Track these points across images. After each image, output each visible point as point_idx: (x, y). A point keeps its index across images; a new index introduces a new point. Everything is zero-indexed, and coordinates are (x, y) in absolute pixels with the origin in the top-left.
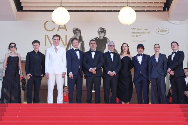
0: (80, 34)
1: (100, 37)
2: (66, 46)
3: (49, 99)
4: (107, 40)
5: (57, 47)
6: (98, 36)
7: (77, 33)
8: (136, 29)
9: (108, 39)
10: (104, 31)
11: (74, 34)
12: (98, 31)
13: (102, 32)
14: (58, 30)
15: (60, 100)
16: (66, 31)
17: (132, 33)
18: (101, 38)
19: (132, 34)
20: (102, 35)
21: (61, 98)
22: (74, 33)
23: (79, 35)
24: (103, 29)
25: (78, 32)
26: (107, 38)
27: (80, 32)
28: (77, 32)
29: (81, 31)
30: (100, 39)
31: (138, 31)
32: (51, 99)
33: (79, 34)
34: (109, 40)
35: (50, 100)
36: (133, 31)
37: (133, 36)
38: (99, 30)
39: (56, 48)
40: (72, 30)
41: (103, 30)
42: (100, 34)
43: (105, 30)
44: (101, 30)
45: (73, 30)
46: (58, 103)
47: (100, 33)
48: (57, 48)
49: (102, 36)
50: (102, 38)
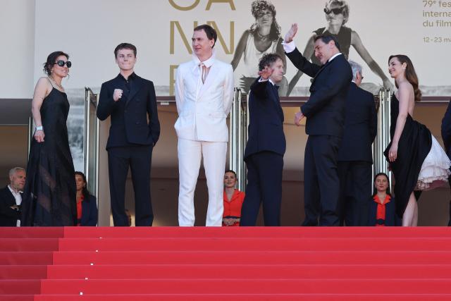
0: (274, 19)
1: (331, 26)
2: (232, 53)
3: (184, 213)
4: (352, 35)
5: (207, 63)
6: (324, 24)
7: (264, 14)
8: (437, 3)
9: (354, 32)
10: (342, 9)
11: (254, 19)
12: (325, 10)
13: (337, 12)
14: (208, 8)
15: (215, 217)
16: (233, 8)
17: (425, 14)
18: (333, 31)
19: (425, 19)
20: (338, 20)
21: (218, 210)
22: (256, 17)
23: (270, 22)
24: (341, 3)
25: (267, 13)
26: (353, 30)
27: (274, 14)
28: (265, 12)
29: (276, 9)
30: (331, 32)
31: (443, 9)
32: (190, 214)
33: (271, 19)
34: (358, 36)
35: (186, 216)
36: (428, 9)
37: (427, 24)
38: (329, 7)
39: (205, 66)
40: (251, 8)
41: (339, 7)
42: (330, 19)
43: (346, 7)
44: (335, 7)
45: (254, 8)
46: (208, 224)
47: (332, 15)
48: (208, 66)
49: (337, 25)
50: (336, 30)
